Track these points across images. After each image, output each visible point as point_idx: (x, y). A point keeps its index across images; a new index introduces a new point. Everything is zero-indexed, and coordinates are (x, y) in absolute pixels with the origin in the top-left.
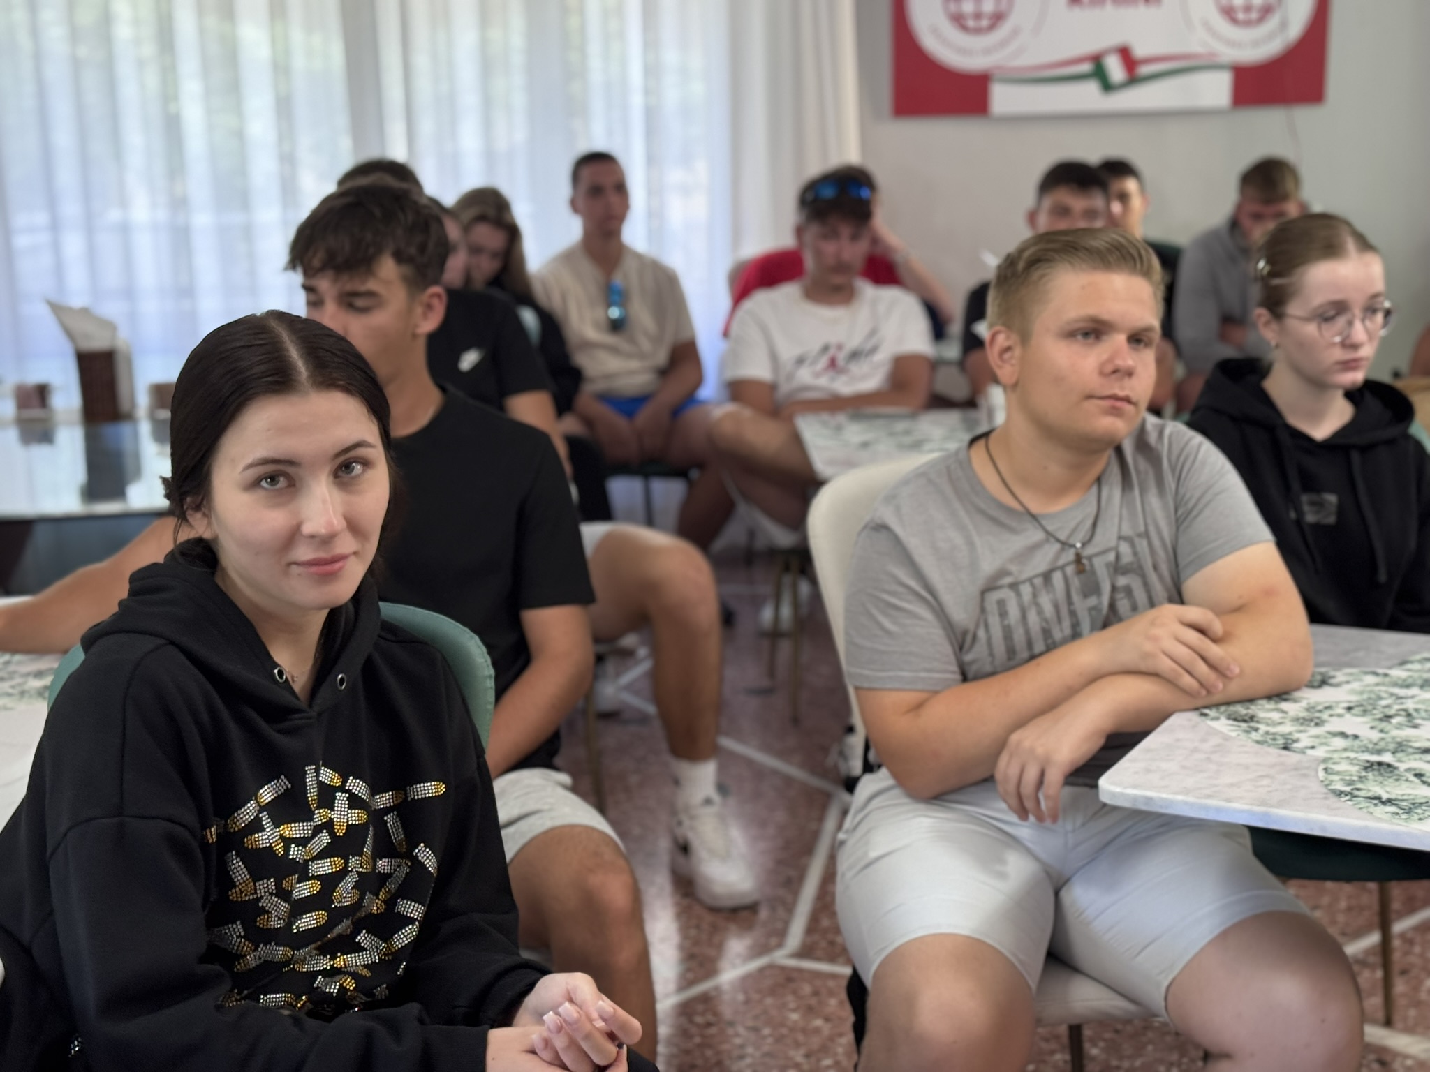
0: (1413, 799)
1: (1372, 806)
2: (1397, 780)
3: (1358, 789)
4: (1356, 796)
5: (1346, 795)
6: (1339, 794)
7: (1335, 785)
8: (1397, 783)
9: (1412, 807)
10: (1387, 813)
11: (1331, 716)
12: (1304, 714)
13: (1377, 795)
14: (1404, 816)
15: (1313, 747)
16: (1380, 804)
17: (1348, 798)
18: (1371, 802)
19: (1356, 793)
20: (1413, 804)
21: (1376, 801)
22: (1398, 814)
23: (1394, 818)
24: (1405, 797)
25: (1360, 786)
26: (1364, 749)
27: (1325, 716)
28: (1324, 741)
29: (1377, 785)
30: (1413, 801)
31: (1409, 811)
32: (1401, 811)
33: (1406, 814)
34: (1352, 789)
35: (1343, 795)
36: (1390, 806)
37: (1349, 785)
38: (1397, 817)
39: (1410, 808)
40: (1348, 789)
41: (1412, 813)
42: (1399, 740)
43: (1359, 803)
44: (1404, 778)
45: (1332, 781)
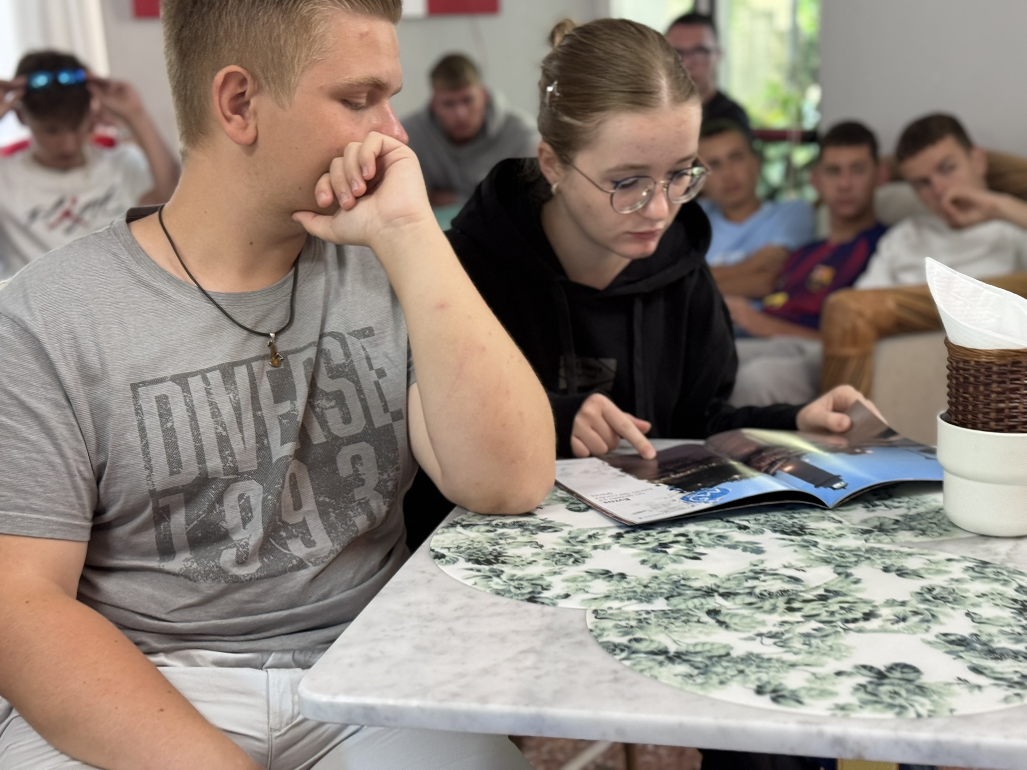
0: (709, 651)
1: (657, 667)
2: (686, 622)
3: (638, 640)
4: (634, 652)
5: (622, 650)
6: (613, 648)
7: (608, 635)
8: (687, 628)
9: (708, 662)
10: (676, 675)
11: (595, 547)
12: (562, 547)
13: (661, 647)
14: (700, 680)
15: (567, 596)
16: (666, 662)
17: (624, 655)
18: (654, 660)
19: (636, 646)
20: (710, 658)
21: (661, 658)
22: (691, 676)
23: (687, 683)
24: (699, 649)
25: (639, 634)
26: (630, 594)
27: (587, 549)
28: (580, 585)
29: (662, 632)
30: (709, 654)
31: (704, 670)
32: (696, 672)
33: (701, 676)
34: (630, 641)
35: (618, 651)
36: (679, 663)
37: (626, 633)
38: (690, 681)
39: (707, 666)
40: (624, 640)
41: (710, 674)
42: (675, 578)
43: (639, 663)
44: (695, 619)
45: (603, 629)
